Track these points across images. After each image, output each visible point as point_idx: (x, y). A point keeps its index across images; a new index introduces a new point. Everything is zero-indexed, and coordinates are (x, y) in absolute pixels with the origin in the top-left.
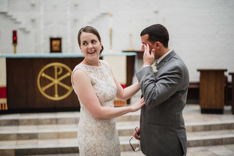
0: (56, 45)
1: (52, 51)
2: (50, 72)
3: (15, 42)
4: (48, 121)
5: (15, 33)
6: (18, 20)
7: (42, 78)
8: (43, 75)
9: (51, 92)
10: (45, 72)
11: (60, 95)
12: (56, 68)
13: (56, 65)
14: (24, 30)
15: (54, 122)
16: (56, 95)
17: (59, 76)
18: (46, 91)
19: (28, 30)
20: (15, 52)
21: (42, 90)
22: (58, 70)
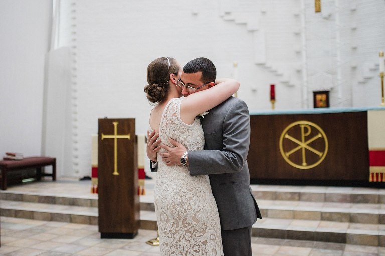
0: (321, 101)
1: (315, 106)
2: (296, 132)
3: (273, 97)
4: (289, 196)
5: (272, 88)
6: (280, 72)
7: (285, 140)
8: (287, 137)
9: (297, 158)
10: (289, 133)
11: (309, 164)
12: (302, 127)
13: (303, 123)
14: (287, 84)
15: (297, 198)
16: (304, 164)
17: (307, 139)
18: (290, 158)
19: (291, 83)
20: (273, 108)
21: (286, 156)
22: (306, 130)
